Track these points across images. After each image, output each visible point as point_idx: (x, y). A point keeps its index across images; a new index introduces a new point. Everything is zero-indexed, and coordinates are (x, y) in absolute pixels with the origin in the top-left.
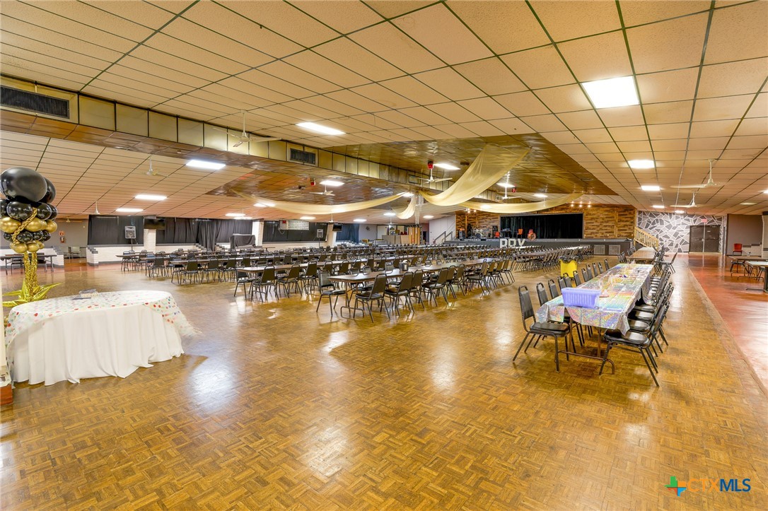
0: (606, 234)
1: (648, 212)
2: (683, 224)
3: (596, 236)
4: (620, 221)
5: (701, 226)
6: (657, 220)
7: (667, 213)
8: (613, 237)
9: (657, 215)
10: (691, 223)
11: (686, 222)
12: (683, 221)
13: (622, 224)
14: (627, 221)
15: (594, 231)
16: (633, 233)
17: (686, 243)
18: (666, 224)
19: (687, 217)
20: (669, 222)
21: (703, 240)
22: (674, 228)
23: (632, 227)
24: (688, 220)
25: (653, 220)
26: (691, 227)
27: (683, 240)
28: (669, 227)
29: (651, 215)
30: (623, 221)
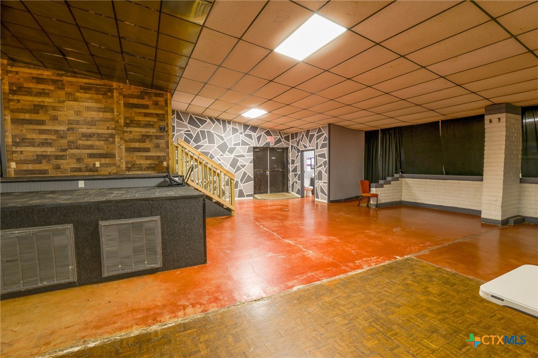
0: (90, 161)
1: (185, 113)
2: (244, 143)
3: (58, 167)
4: (130, 123)
5: (264, 149)
6: (203, 132)
7: (218, 120)
8: (113, 170)
9: (203, 122)
10: (254, 143)
11: (247, 140)
12: (242, 137)
13: (137, 131)
14: (149, 125)
15: (50, 150)
16: (166, 158)
17: (249, 179)
18: (218, 142)
19: (248, 132)
20: (222, 138)
21: (268, 173)
22: (231, 151)
23: (162, 142)
24: (250, 136)
25: (195, 131)
26: (255, 148)
27: (245, 174)
28: (223, 148)
29: (192, 122)
30: (138, 124)
